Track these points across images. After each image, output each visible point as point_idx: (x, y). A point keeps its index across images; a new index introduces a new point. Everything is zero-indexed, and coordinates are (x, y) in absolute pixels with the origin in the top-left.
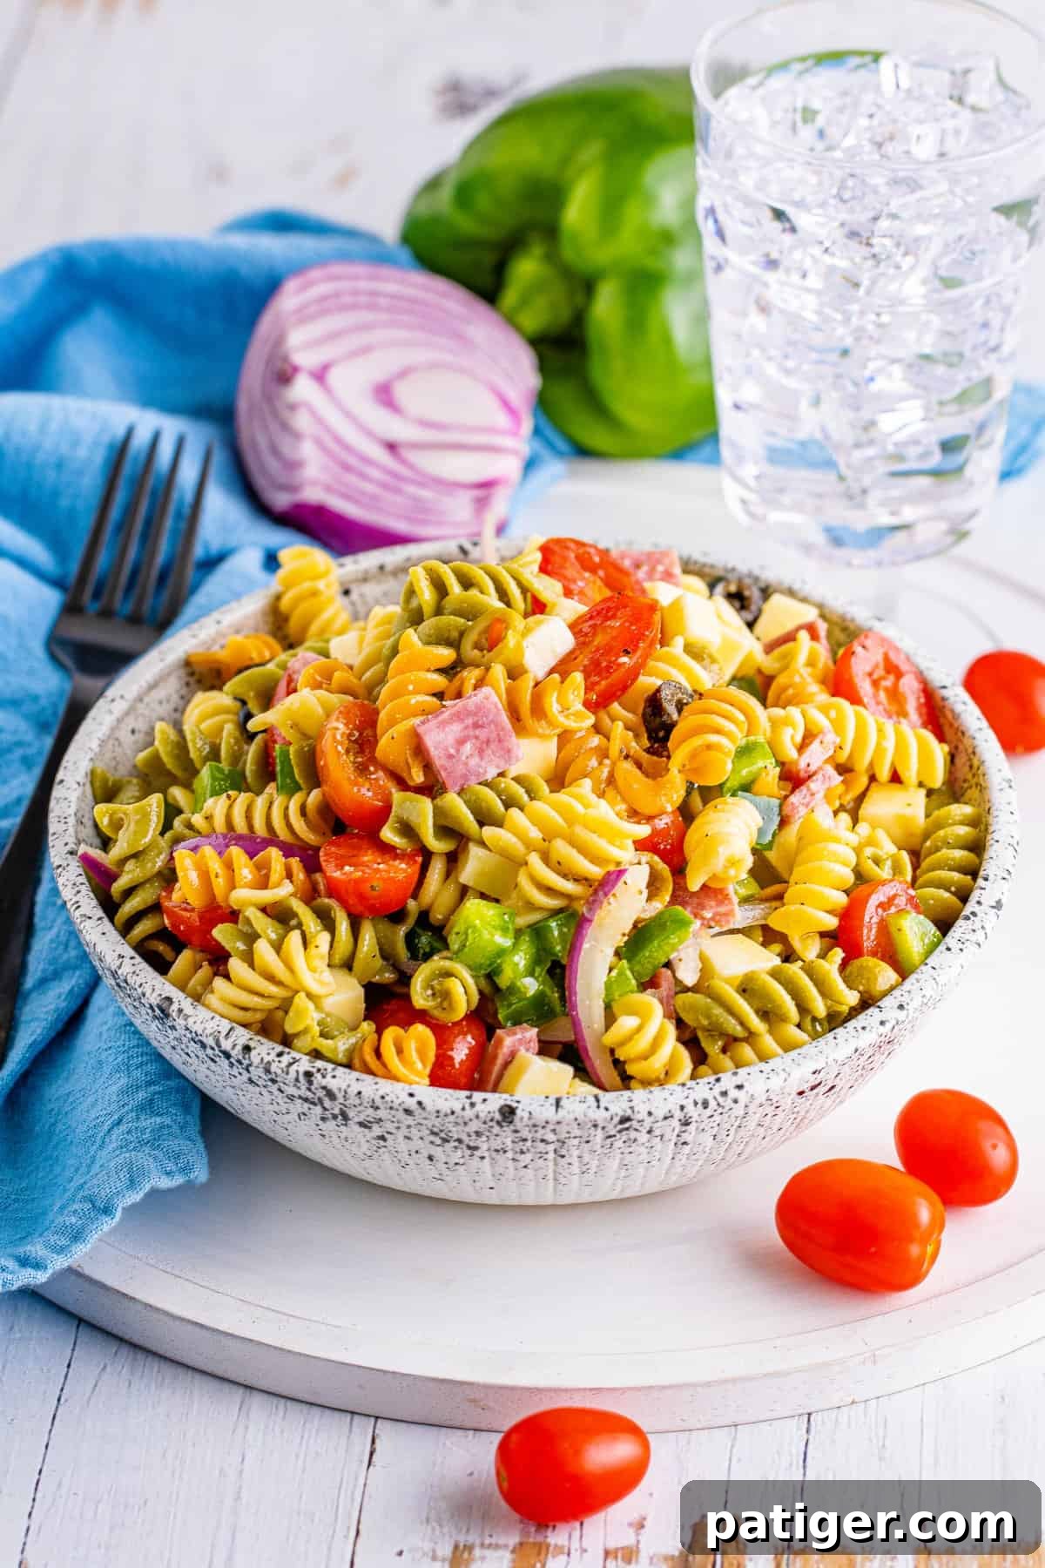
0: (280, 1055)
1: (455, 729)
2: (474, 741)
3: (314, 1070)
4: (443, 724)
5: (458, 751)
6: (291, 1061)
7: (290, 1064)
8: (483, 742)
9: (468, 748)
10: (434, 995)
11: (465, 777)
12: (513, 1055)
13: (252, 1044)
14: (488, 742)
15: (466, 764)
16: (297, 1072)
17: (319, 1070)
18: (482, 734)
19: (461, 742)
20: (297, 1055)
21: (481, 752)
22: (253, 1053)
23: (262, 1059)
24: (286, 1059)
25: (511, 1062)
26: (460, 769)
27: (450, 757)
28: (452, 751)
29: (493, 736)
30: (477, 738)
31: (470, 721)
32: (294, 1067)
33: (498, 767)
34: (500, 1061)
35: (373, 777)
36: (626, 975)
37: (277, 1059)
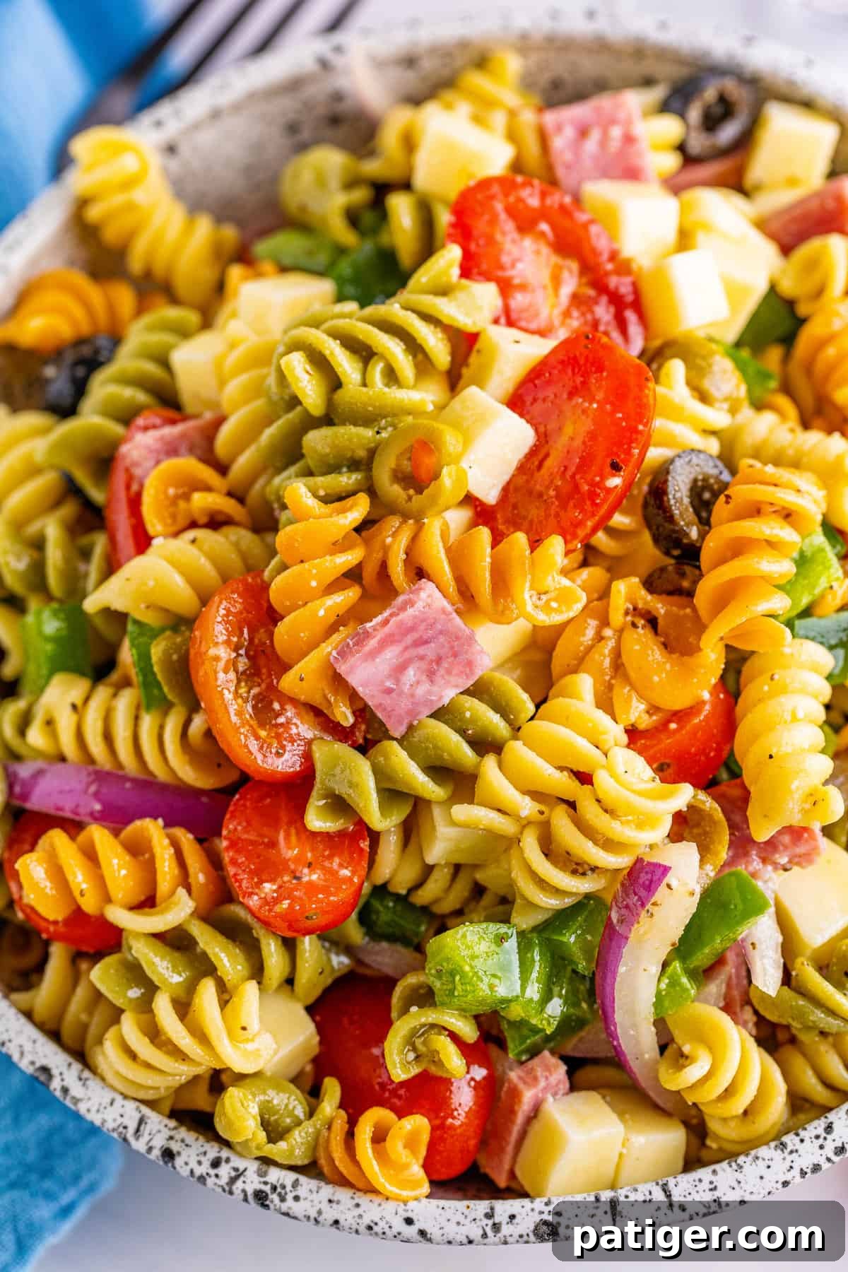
0: (216, 1164)
1: (391, 655)
2: (417, 664)
3: (267, 1189)
4: (373, 655)
5: (398, 681)
6: (233, 1174)
7: (233, 1181)
8: (432, 661)
9: (411, 674)
10: (417, 1058)
11: (413, 713)
12: (536, 1111)
13: (175, 1147)
14: (439, 660)
15: (412, 696)
16: (244, 1191)
17: (274, 1188)
18: (429, 651)
19: (401, 669)
20: (240, 1163)
21: (431, 675)
22: (179, 1162)
23: (192, 1172)
24: (225, 1171)
25: (535, 1116)
26: (404, 704)
27: (389, 691)
28: (389, 684)
29: (445, 651)
30: (422, 658)
31: (409, 639)
32: (239, 1185)
33: (457, 686)
34: (520, 1119)
35: (281, 720)
36: (680, 984)
37: (212, 1172)
